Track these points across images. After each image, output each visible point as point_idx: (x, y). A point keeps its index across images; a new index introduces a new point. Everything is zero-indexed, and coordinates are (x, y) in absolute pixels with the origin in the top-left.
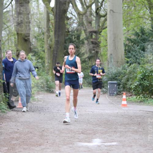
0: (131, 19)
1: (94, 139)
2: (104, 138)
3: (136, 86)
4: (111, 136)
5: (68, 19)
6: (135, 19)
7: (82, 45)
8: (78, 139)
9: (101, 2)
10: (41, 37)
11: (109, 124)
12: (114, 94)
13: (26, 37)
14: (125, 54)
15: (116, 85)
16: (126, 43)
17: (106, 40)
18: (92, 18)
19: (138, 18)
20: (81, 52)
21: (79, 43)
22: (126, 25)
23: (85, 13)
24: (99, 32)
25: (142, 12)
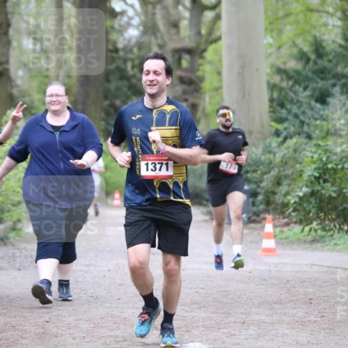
0: (287, 15)
1: (186, 345)
2: (215, 340)
3: (301, 198)
4: (235, 335)
5: (114, 14)
6: (297, 14)
11: (228, 303)
14: (270, 112)
16: (272, 82)
17: (219, 74)
18: (179, 13)
19: (309, 14)
22: (272, 30)
24: (200, 51)
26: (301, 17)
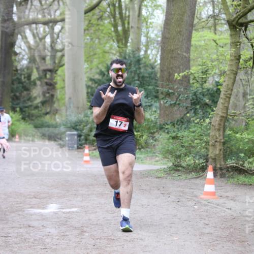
0: (95, 54)
1: (49, 205)
2: (62, 203)
4: (70, 200)
5: (16, 54)
6: (99, 54)
7: (33, 86)
8: (29, 204)
9: (57, 33)
11: (68, 186)
14: (87, 98)
16: (88, 84)
17: (64, 81)
18: (45, 53)
19: (104, 54)
20: (32, 96)
21: (30, 84)
22: (88, 61)
23: (37, 46)
24: (55, 71)
25: (108, 45)
26: (101, 55)
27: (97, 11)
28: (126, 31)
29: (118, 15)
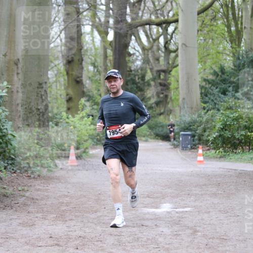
0: (208, 55)
2: (176, 202)
3: (215, 138)
4: (184, 200)
5: (130, 55)
7: (147, 87)
8: (143, 204)
9: (170, 34)
10: (96, 78)
11: (182, 186)
12: (187, 147)
13: (78, 77)
14: (201, 98)
15: (190, 137)
16: (201, 85)
17: (178, 81)
18: (159, 54)
19: (218, 54)
21: (144, 84)
22: (202, 62)
23: (151, 48)
24: (169, 71)
25: (222, 46)
26: (214, 56)
27: (210, 11)
28: (239, 31)
29: (231, 16)
